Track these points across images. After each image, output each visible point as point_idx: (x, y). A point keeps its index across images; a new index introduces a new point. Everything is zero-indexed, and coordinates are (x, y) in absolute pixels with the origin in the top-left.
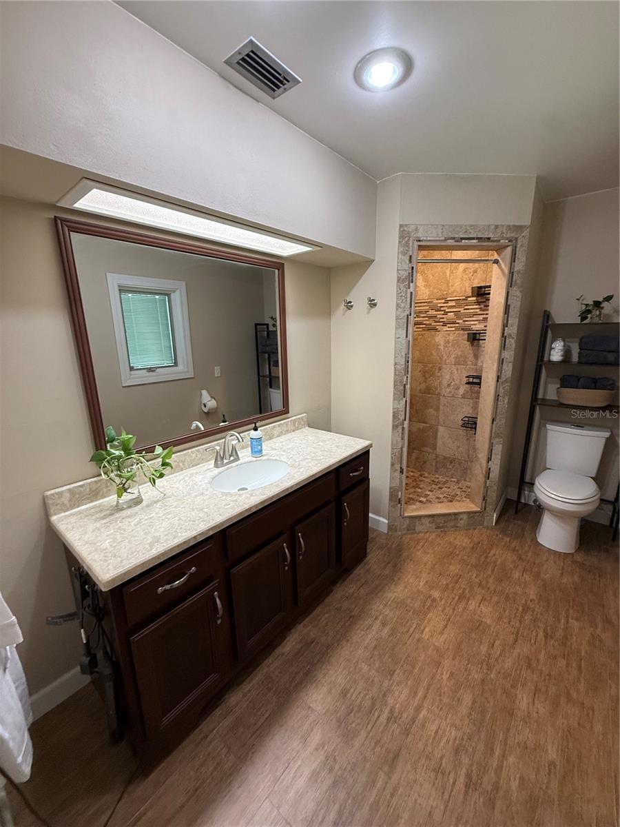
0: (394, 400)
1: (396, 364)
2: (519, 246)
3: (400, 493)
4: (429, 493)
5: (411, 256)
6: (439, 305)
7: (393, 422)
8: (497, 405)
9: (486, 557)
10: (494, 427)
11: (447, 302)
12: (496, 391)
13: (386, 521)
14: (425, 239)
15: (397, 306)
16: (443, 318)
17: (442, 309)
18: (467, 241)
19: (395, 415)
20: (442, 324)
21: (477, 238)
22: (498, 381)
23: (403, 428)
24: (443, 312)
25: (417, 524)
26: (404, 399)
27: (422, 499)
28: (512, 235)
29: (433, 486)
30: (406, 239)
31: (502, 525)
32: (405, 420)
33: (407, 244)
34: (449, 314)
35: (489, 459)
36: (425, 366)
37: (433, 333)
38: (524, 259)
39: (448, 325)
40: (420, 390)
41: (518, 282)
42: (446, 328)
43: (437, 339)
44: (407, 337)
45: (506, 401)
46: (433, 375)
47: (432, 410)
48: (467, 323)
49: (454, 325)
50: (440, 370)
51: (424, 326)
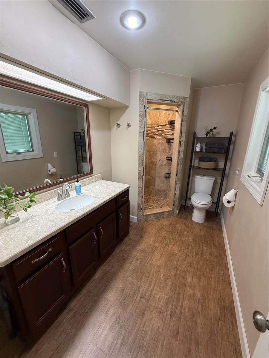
0: (139, 167)
1: (139, 152)
2: (185, 105)
3: (142, 206)
4: (153, 205)
5: (144, 106)
6: (155, 127)
7: (139, 176)
8: (178, 168)
9: (175, 228)
10: (177, 177)
11: (158, 126)
12: (178, 163)
13: (137, 218)
14: (150, 99)
15: (139, 127)
16: (157, 133)
17: (157, 129)
18: (166, 101)
19: (139, 174)
20: (156, 135)
21: (170, 101)
22: (178, 159)
23: (143, 179)
24: (157, 131)
25: (149, 218)
26: (143, 167)
27: (150, 207)
28: (183, 101)
29: (154, 202)
30: (143, 98)
31: (180, 215)
32: (143, 175)
33: (143, 101)
34: (159, 131)
35: (175, 190)
36: (150, 153)
37: (153, 139)
38: (187, 111)
39: (159, 136)
40: (149, 163)
41: (185, 120)
42: (158, 137)
43: (155, 142)
44: (143, 140)
45: (181, 167)
46: (153, 156)
47: (153, 171)
48: (166, 135)
49: (161, 136)
50: (156, 154)
51: (150, 136)
